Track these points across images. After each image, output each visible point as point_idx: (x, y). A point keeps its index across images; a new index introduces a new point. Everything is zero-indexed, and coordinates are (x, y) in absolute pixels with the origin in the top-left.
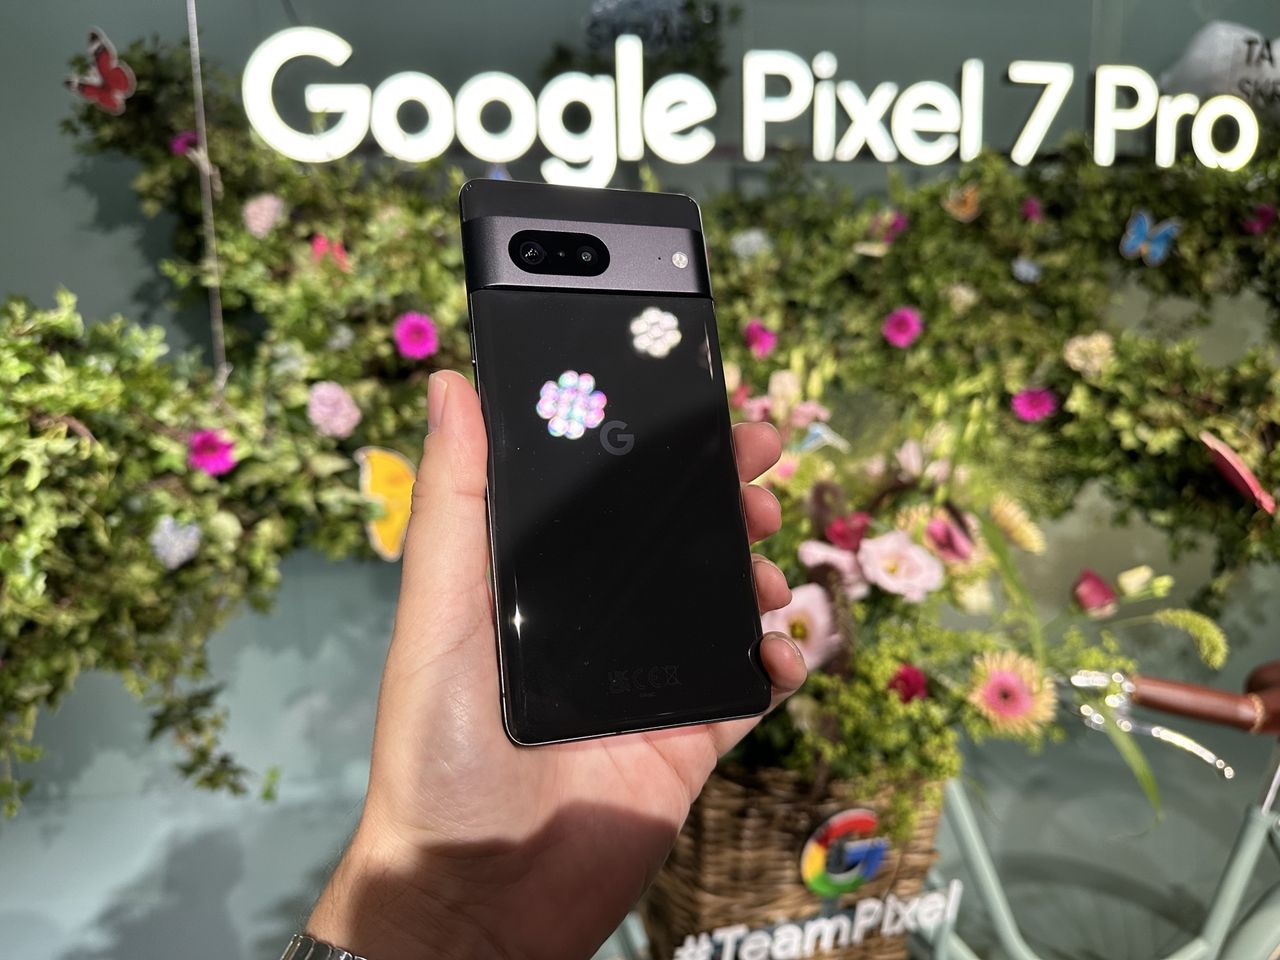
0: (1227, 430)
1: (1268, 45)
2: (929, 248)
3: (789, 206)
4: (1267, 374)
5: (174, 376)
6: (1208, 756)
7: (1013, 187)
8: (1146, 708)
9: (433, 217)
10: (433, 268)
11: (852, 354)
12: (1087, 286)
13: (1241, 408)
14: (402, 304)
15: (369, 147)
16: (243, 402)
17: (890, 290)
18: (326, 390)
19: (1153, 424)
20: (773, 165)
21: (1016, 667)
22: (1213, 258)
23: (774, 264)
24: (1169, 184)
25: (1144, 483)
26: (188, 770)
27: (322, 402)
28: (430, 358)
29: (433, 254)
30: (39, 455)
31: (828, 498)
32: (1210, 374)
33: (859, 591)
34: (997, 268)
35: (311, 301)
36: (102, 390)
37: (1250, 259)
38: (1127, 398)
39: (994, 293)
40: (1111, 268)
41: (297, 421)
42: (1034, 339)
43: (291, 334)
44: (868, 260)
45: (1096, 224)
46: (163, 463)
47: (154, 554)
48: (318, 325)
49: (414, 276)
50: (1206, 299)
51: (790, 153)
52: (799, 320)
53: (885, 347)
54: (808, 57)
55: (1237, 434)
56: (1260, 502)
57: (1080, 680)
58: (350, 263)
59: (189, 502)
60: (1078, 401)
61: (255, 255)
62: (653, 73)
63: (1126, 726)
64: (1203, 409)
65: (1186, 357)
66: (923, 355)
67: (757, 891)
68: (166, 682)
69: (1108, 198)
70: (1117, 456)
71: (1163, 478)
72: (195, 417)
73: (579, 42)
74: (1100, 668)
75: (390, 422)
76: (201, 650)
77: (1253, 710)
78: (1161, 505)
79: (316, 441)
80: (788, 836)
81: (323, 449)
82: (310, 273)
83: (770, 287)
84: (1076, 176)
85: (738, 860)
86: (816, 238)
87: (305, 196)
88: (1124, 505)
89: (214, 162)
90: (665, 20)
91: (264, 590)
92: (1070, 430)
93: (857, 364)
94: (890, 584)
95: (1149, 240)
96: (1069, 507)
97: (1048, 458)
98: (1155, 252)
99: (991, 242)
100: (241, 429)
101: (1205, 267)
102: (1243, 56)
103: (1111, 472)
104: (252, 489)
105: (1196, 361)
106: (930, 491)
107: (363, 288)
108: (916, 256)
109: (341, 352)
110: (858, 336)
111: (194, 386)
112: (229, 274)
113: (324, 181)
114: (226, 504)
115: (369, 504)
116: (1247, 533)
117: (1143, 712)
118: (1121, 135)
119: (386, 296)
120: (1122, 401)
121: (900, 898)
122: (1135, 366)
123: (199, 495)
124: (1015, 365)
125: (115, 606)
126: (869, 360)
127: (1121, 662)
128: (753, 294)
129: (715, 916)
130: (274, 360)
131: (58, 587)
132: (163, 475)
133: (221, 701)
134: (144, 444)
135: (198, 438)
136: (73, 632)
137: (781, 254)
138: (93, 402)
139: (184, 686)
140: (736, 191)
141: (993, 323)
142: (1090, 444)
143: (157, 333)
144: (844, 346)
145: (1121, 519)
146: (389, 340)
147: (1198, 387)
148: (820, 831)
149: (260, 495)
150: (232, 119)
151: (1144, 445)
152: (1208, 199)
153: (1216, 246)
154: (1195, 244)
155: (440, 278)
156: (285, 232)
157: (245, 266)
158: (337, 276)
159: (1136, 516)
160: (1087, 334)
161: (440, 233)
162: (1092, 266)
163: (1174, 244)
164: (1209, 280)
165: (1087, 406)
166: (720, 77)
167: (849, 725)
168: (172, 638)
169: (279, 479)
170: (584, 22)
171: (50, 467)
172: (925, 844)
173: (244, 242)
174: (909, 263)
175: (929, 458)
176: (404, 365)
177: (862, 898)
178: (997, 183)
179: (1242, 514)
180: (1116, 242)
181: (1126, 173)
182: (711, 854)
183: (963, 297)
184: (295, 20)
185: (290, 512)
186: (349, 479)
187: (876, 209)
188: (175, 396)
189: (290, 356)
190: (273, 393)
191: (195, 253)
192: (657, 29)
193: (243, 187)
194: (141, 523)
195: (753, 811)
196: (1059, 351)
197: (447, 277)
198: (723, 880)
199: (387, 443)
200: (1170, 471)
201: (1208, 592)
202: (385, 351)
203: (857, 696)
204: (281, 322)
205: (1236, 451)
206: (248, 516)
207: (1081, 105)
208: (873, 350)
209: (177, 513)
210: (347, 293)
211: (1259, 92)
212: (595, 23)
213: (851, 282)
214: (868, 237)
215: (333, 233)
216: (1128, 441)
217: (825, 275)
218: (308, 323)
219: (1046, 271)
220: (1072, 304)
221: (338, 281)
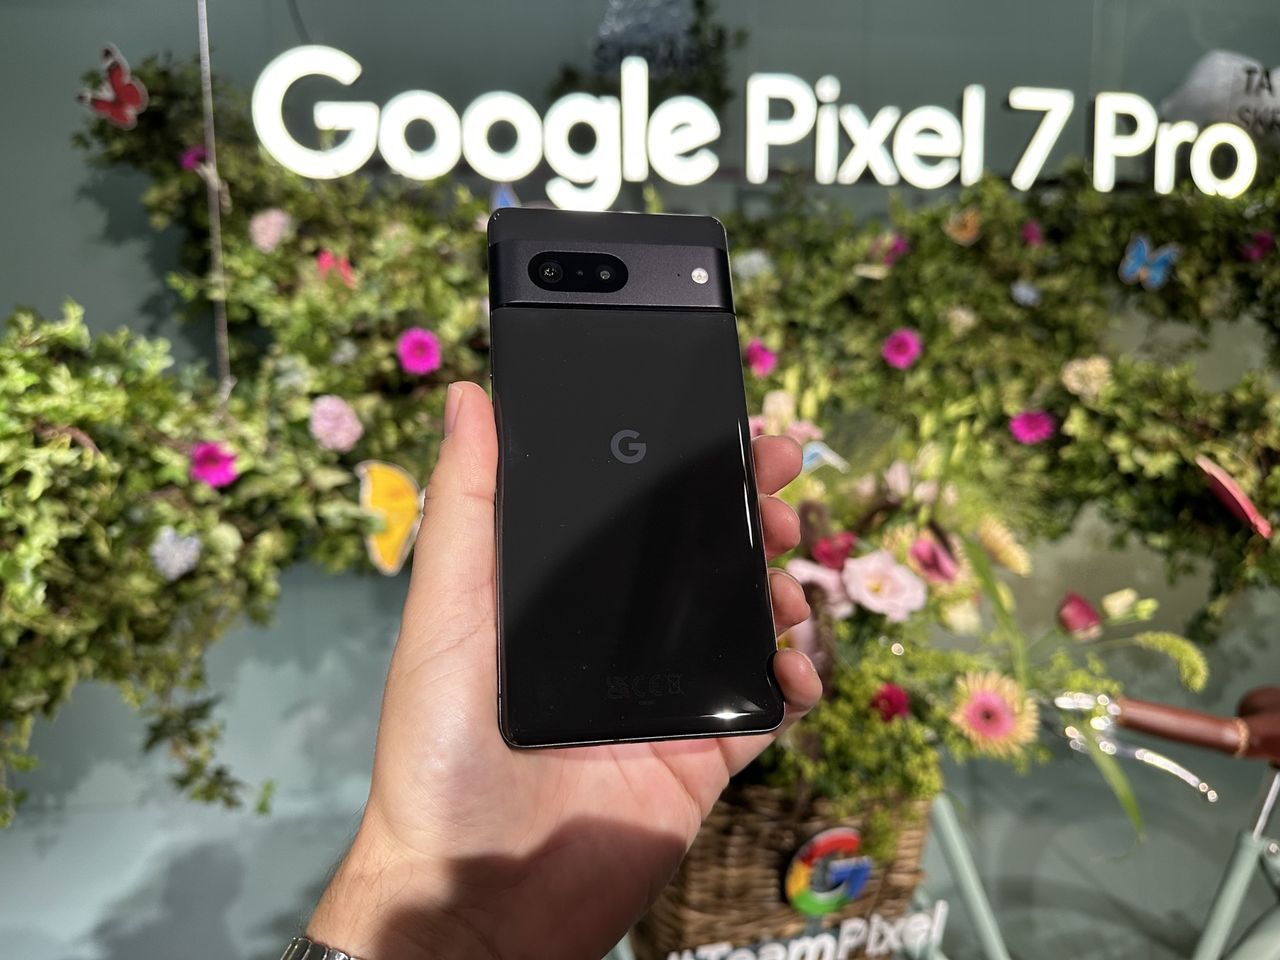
0: (1223, 454)
1: (1267, 74)
2: (929, 270)
3: (791, 227)
4: (1263, 400)
5: (178, 388)
6: (1192, 779)
7: (1014, 212)
8: (1131, 731)
9: (438, 234)
10: (437, 285)
11: (850, 375)
12: (1086, 310)
13: (1237, 432)
14: (406, 320)
15: (376, 165)
16: (246, 415)
17: (890, 313)
18: (328, 404)
19: (1150, 447)
20: (776, 187)
21: (999, 688)
22: (1212, 284)
23: (775, 285)
24: (1168, 210)
25: (1142, 506)
26: (183, 782)
27: (324, 415)
28: (433, 373)
29: (438, 271)
30: (43, 465)
31: (813, 518)
32: (1207, 399)
33: (844, 610)
34: (997, 291)
35: (315, 316)
36: (107, 402)
37: (1248, 286)
38: (1124, 422)
39: (994, 316)
40: (1111, 293)
41: (299, 434)
42: (1032, 362)
43: (295, 348)
44: (867, 282)
45: (1095, 249)
46: (165, 475)
47: (154, 565)
48: (322, 340)
49: (419, 293)
50: (1205, 324)
51: (793, 176)
52: (799, 340)
53: (885, 369)
54: (812, 81)
55: (1233, 458)
56: (1256, 527)
57: (1065, 702)
58: (355, 279)
59: (191, 514)
60: (1075, 424)
61: (261, 270)
62: (657, 96)
63: (1108, 748)
64: (1199, 433)
65: (1182, 382)
66: (921, 378)
67: (743, 909)
68: (163, 693)
69: (1107, 223)
70: (1114, 479)
71: (1160, 501)
72: (197, 429)
73: (586, 64)
74: (1086, 690)
75: (391, 437)
76: (199, 661)
77: (1237, 734)
78: (1158, 528)
79: (318, 455)
80: (773, 854)
81: (325, 462)
82: (315, 288)
83: (771, 308)
84: (1075, 201)
85: (723, 877)
86: (817, 261)
87: (312, 212)
88: (1120, 528)
89: (223, 176)
90: (672, 43)
91: (263, 602)
92: (1068, 453)
93: (856, 384)
94: (874, 604)
95: (1147, 265)
96: (1067, 530)
97: (1046, 482)
98: (1154, 277)
99: (991, 265)
100: (243, 442)
101: (1203, 292)
102: (1243, 86)
103: (1109, 494)
104: (253, 501)
105: (1193, 385)
106: (914, 511)
107: (367, 303)
108: (916, 278)
109: (345, 367)
110: (858, 357)
111: (199, 398)
112: (235, 288)
113: (331, 197)
114: (227, 516)
115: (369, 518)
116: (1243, 557)
117: (1129, 735)
118: (1120, 161)
119: (390, 311)
120: (1119, 425)
121: (885, 918)
122: (1132, 390)
123: (200, 506)
124: (1014, 387)
125: (114, 616)
126: (869, 380)
127: (1106, 684)
128: (754, 315)
129: (699, 933)
130: (278, 373)
131: (57, 596)
132: (165, 487)
133: (218, 713)
134: (147, 455)
135: (201, 450)
136: (71, 642)
137: (782, 276)
138: (97, 413)
139: (181, 698)
140: (739, 213)
141: (993, 346)
142: (1088, 467)
143: (163, 345)
144: (843, 367)
145: (1119, 542)
146: (393, 356)
147: (1195, 412)
148: (804, 850)
149: (261, 507)
150: (242, 135)
151: (1141, 468)
152: (1207, 225)
153: (1214, 272)
154: (1193, 269)
155: (444, 295)
156: (291, 247)
157: (252, 280)
158: (341, 291)
159: (1133, 539)
160: (1085, 357)
161: (445, 251)
162: (1091, 290)
163: (1172, 269)
164: (1207, 305)
165: (1084, 429)
166: (725, 100)
167: (830, 743)
168: (169, 649)
169: (280, 492)
170: (591, 44)
171: (53, 478)
172: (911, 864)
173: (251, 256)
174: (909, 285)
175: (916, 479)
176: (407, 380)
177: (847, 917)
178: (997, 207)
179: (1238, 538)
180: (1115, 265)
181: (1126, 199)
182: (697, 871)
183: (962, 319)
184: (305, 39)
185: (290, 524)
186: (350, 494)
187: (877, 232)
188: (179, 409)
189: (294, 369)
190: (276, 406)
191: (201, 266)
192: (663, 51)
193: (250, 202)
194: (142, 534)
195: (738, 829)
196: (1057, 374)
197: (451, 294)
198: (708, 897)
199: (387, 457)
200: (1167, 495)
201: (1204, 616)
202: (388, 365)
203: (839, 714)
204: (285, 336)
205: (1232, 475)
206: (249, 528)
207: (1081, 131)
208: (873, 370)
209: (178, 525)
210: (352, 308)
211: (1259, 121)
212: (602, 46)
213: (852, 304)
214: (868, 260)
215: (338, 249)
216: (1125, 464)
217: (825, 297)
218: (312, 338)
219: (1045, 295)
220: (1071, 327)
221: (343, 298)
